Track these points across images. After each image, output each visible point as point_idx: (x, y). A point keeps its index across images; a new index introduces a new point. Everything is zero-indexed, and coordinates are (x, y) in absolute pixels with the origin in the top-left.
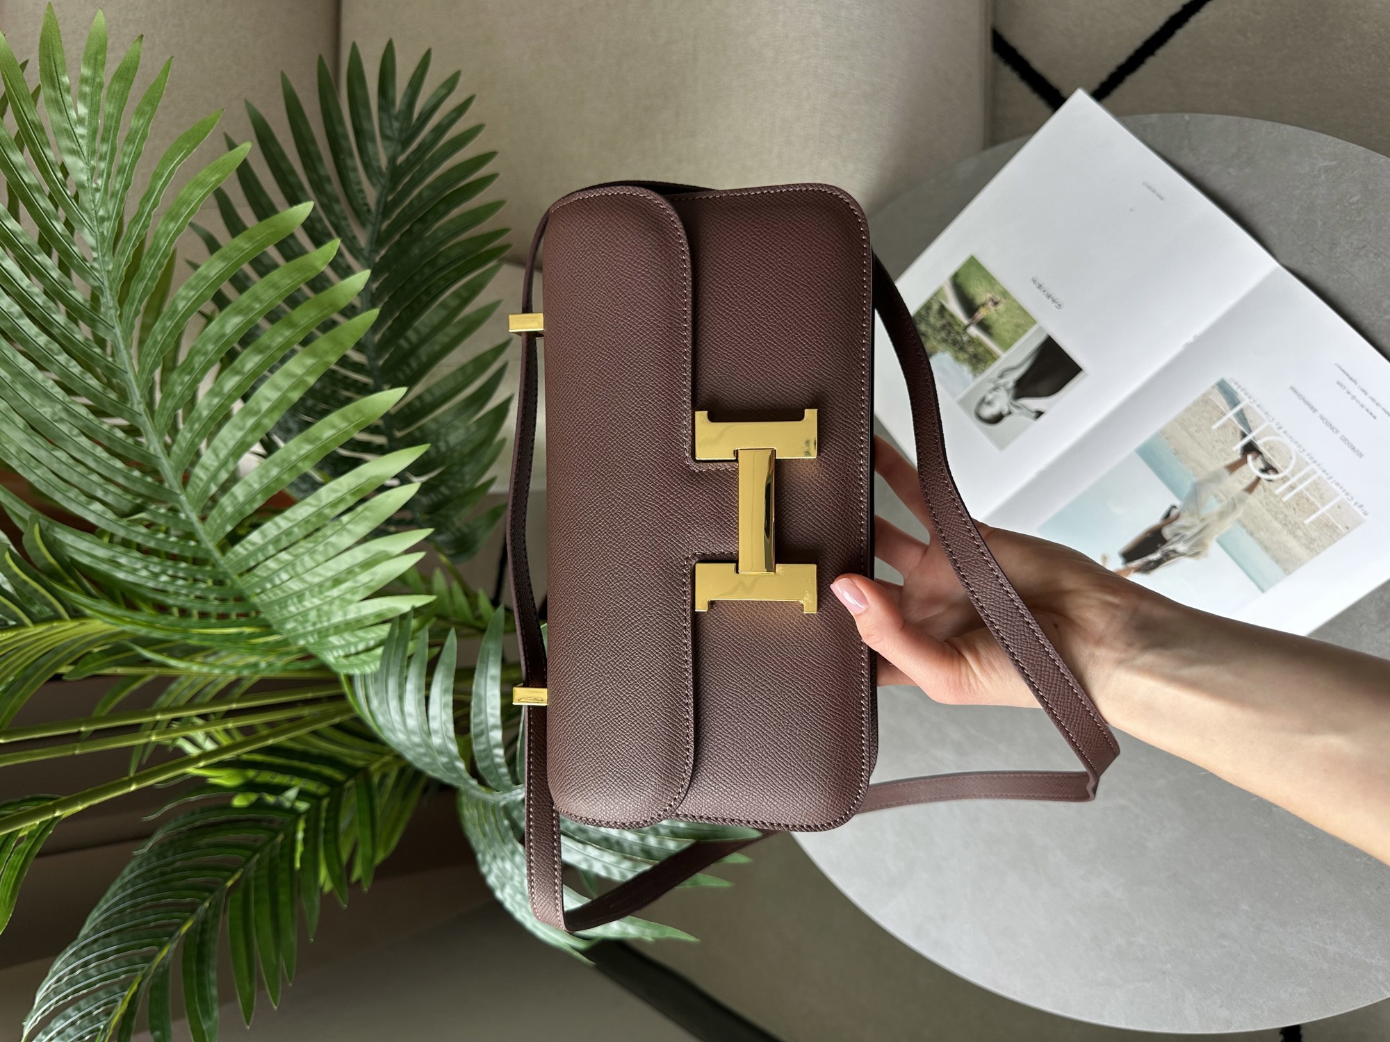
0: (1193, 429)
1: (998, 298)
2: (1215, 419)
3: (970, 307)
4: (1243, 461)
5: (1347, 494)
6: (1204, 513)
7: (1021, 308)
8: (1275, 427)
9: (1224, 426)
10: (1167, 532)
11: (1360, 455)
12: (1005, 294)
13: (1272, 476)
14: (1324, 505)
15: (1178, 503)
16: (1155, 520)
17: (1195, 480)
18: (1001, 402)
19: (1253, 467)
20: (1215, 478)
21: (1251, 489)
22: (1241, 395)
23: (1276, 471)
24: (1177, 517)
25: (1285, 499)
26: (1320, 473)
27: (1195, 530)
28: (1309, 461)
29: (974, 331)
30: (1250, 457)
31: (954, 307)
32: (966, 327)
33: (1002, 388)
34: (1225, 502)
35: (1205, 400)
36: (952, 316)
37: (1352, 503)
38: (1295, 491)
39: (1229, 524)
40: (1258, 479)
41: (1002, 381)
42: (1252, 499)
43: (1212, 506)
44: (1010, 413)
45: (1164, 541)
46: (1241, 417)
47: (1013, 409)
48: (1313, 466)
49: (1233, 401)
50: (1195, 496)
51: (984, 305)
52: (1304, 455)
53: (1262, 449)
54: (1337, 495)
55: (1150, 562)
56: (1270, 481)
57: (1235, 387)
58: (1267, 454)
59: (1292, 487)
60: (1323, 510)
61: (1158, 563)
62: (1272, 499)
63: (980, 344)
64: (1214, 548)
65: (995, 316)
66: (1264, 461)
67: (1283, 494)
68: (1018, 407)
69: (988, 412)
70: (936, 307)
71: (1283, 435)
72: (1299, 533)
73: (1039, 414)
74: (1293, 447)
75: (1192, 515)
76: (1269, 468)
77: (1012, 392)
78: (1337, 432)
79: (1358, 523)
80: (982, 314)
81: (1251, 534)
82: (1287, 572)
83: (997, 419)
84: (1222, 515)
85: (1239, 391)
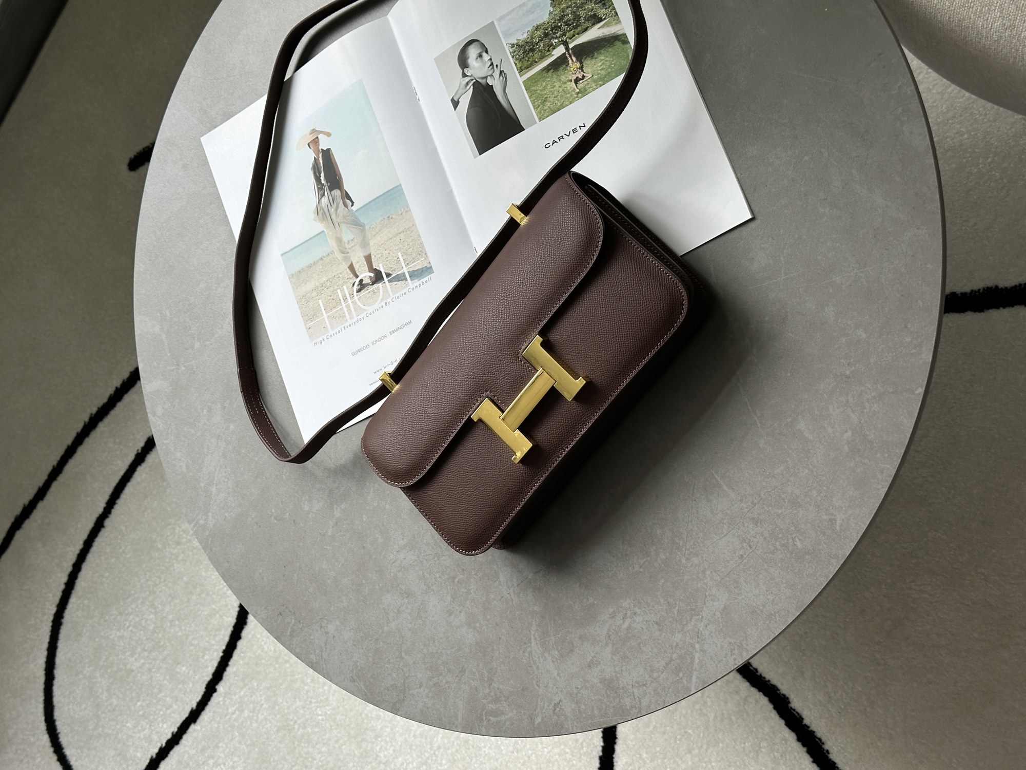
0: (402, 236)
1: (581, 84)
2: (405, 257)
3: (584, 52)
4: (371, 269)
5: (331, 336)
6: (343, 226)
7: (563, 106)
8: (387, 302)
9: (398, 262)
10: (337, 193)
11: (353, 354)
12: (583, 93)
13: (356, 287)
14: (328, 317)
15: (354, 208)
16: (347, 187)
17: (367, 227)
18: (478, 68)
19: (366, 275)
20: (365, 244)
21: (351, 268)
22: (417, 282)
23: (359, 291)
24: (345, 205)
25: (339, 291)
26: (350, 322)
27: (333, 217)
28: (359, 317)
29: (560, 51)
30: (372, 275)
31: (594, 33)
32: (566, 44)
33: (490, 73)
34: (347, 246)
35: (422, 252)
36: (586, 30)
37: (324, 337)
38: (342, 301)
39: (333, 244)
40: (357, 277)
41: (497, 72)
42: (345, 266)
43: (347, 235)
44: (464, 75)
45: (331, 189)
46: (401, 278)
47: (467, 79)
48: (355, 319)
49: (415, 275)
50: (356, 223)
51: (581, 68)
52: (364, 315)
53: (375, 286)
54: (332, 329)
55: (320, 173)
56: (353, 285)
57: (424, 280)
58: (371, 288)
59: (346, 299)
60: (325, 316)
61: (318, 179)
62: (341, 282)
63: (543, 57)
64: (319, 227)
65: (563, 78)
66: (368, 284)
67: (342, 291)
68: (467, 84)
69: (473, 52)
70: (601, 12)
71: (380, 306)
72: (314, 294)
73: (455, 104)
74: (370, 309)
75: (344, 217)
76: (362, 286)
77: (483, 82)
78: (373, 344)
79: (311, 337)
80: (573, 64)
81: (321, 259)
82: (291, 276)
83: (463, 62)
84: (339, 240)
85: (420, 282)
